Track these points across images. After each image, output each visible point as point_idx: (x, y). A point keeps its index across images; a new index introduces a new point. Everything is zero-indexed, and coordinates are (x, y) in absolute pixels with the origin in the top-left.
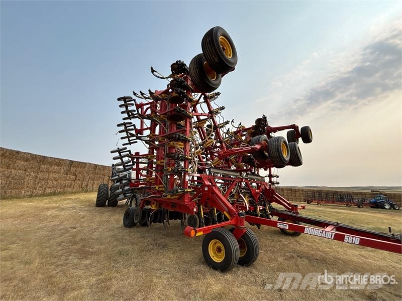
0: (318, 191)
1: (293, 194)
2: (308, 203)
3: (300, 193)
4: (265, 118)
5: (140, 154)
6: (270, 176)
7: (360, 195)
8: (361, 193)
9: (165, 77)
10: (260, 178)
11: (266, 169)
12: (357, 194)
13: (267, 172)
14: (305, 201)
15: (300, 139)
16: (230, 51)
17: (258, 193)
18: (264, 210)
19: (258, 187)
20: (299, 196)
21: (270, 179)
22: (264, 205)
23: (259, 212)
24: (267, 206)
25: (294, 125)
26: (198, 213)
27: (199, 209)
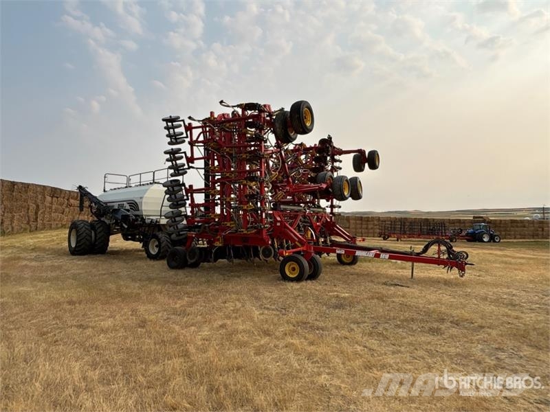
0: (401, 220)
1: (364, 226)
2: (385, 239)
3: (374, 224)
4: (330, 138)
5: (194, 188)
6: (332, 207)
7: (458, 224)
8: (459, 221)
9: (230, 105)
10: (321, 210)
11: (328, 201)
12: (453, 222)
13: (329, 203)
14: (380, 237)
15: (367, 165)
16: (309, 118)
17: (319, 226)
18: (325, 242)
19: (318, 220)
20: (372, 228)
21: (332, 210)
22: (325, 237)
23: (321, 243)
24: (328, 238)
25: (361, 150)
26: (273, 245)
27: (273, 242)
